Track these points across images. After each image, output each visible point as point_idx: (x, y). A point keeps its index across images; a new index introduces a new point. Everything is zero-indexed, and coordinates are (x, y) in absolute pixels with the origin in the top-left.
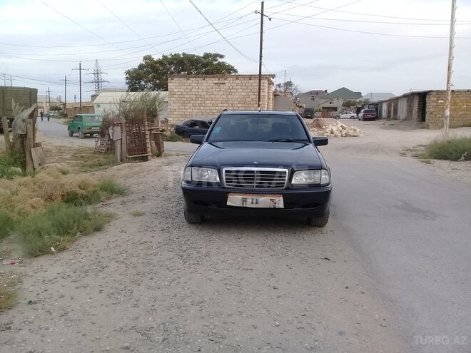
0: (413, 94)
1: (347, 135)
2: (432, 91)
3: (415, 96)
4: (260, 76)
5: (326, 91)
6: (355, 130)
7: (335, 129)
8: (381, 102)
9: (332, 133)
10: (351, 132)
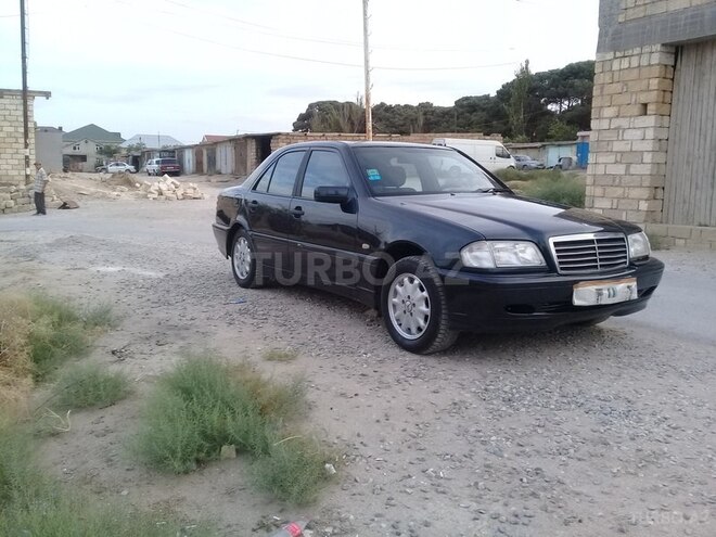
0: (247, 137)
1: (185, 197)
2: (279, 134)
3: (249, 142)
4: (25, 94)
5: (60, 128)
6: (195, 189)
7: (164, 187)
8: (182, 149)
9: (161, 194)
10: (190, 192)
